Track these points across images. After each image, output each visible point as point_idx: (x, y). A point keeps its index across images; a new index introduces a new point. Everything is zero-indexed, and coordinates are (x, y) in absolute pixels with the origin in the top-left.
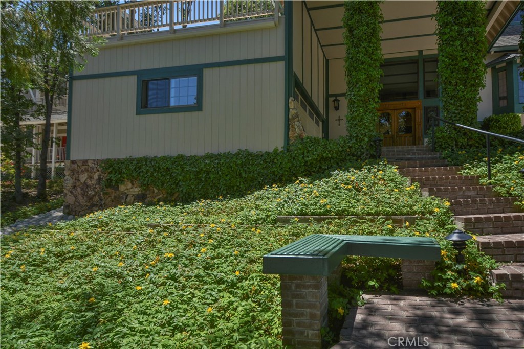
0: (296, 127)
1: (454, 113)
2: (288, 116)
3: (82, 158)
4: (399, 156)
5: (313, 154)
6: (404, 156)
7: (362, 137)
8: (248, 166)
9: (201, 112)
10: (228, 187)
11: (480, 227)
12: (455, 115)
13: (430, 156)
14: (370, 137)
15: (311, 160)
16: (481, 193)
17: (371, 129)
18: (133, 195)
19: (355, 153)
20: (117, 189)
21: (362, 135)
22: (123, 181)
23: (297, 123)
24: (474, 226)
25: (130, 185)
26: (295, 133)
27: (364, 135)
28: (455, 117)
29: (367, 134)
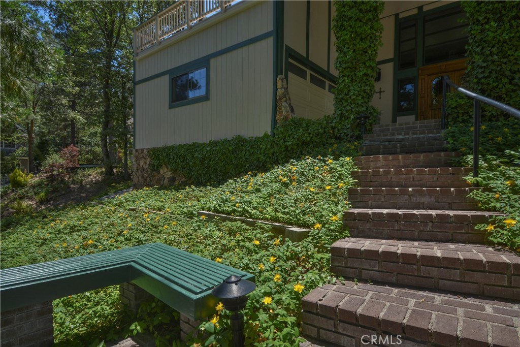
0: (283, 108)
1: (482, 67)
2: (276, 97)
3: (141, 148)
4: (385, 138)
5: (293, 138)
6: (392, 137)
7: (347, 114)
8: (238, 153)
9: (208, 101)
10: (224, 173)
11: (356, 265)
12: (483, 70)
13: (430, 135)
14: (358, 113)
15: (292, 144)
16: (444, 200)
17: (360, 103)
18: (168, 178)
19: (338, 135)
20: (159, 172)
21: (347, 111)
22: (161, 166)
23: (284, 104)
24: (346, 263)
25: (166, 170)
26: (282, 114)
27: (350, 111)
28: (482, 72)
29: (353, 110)
